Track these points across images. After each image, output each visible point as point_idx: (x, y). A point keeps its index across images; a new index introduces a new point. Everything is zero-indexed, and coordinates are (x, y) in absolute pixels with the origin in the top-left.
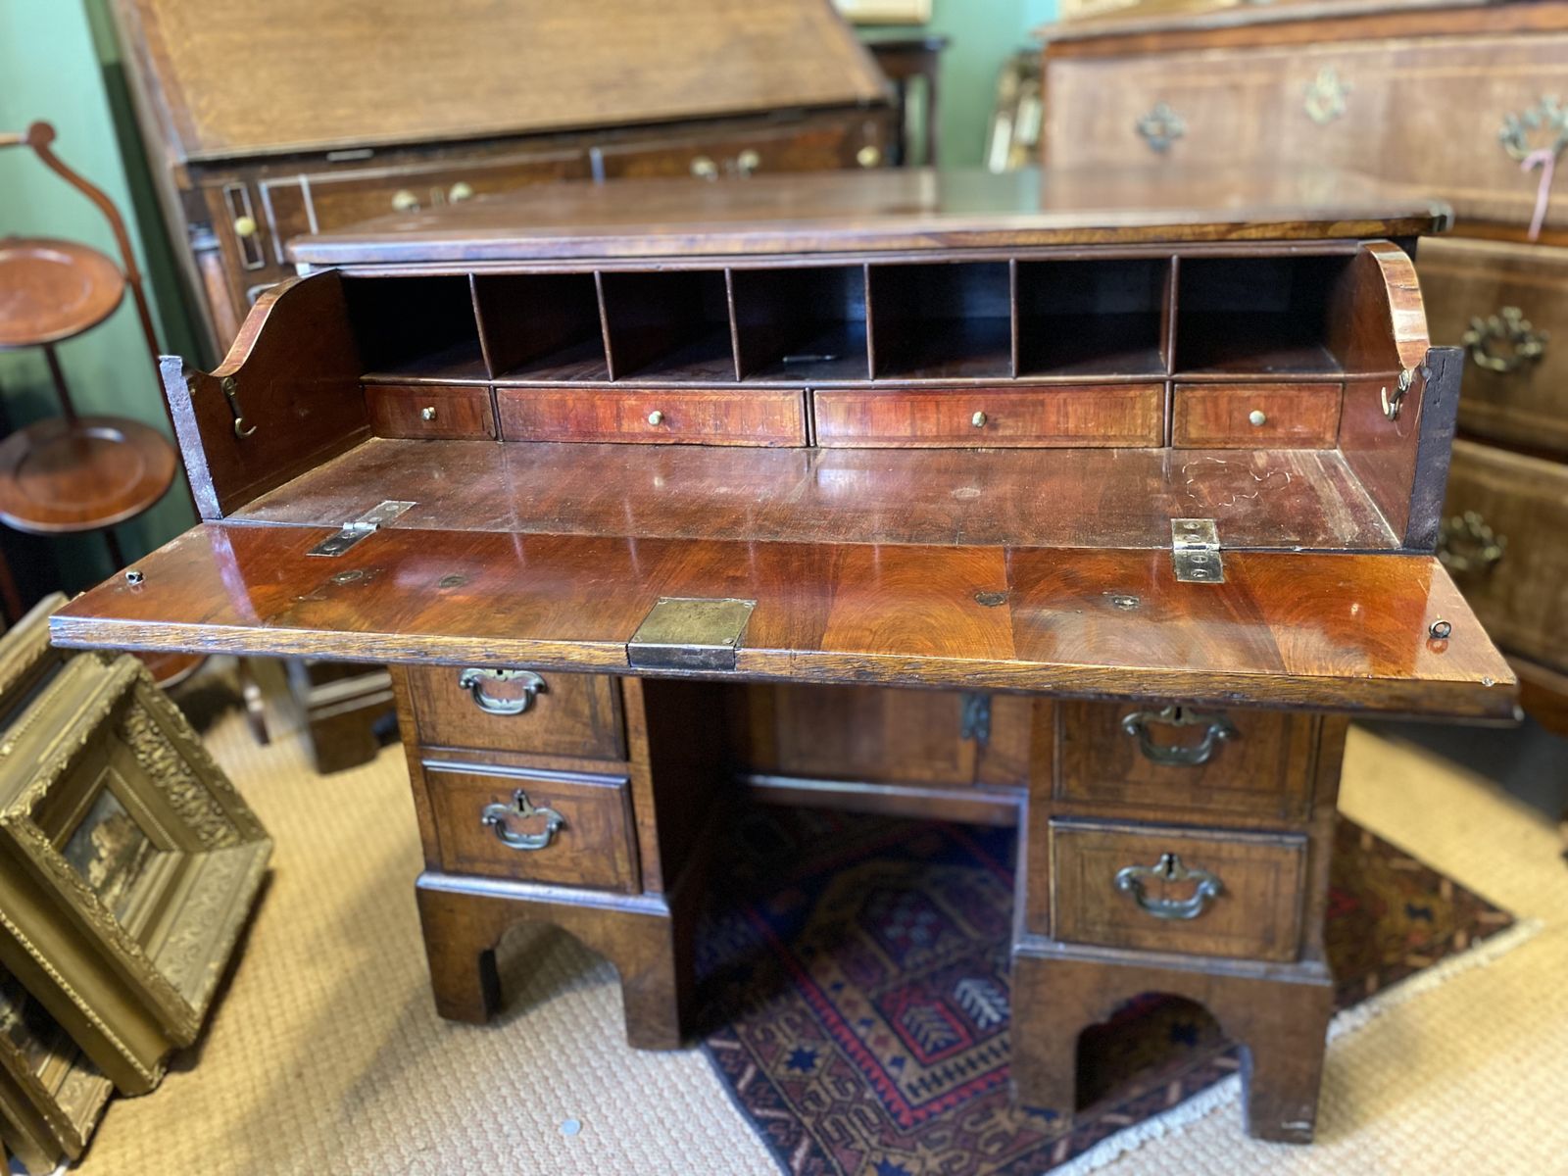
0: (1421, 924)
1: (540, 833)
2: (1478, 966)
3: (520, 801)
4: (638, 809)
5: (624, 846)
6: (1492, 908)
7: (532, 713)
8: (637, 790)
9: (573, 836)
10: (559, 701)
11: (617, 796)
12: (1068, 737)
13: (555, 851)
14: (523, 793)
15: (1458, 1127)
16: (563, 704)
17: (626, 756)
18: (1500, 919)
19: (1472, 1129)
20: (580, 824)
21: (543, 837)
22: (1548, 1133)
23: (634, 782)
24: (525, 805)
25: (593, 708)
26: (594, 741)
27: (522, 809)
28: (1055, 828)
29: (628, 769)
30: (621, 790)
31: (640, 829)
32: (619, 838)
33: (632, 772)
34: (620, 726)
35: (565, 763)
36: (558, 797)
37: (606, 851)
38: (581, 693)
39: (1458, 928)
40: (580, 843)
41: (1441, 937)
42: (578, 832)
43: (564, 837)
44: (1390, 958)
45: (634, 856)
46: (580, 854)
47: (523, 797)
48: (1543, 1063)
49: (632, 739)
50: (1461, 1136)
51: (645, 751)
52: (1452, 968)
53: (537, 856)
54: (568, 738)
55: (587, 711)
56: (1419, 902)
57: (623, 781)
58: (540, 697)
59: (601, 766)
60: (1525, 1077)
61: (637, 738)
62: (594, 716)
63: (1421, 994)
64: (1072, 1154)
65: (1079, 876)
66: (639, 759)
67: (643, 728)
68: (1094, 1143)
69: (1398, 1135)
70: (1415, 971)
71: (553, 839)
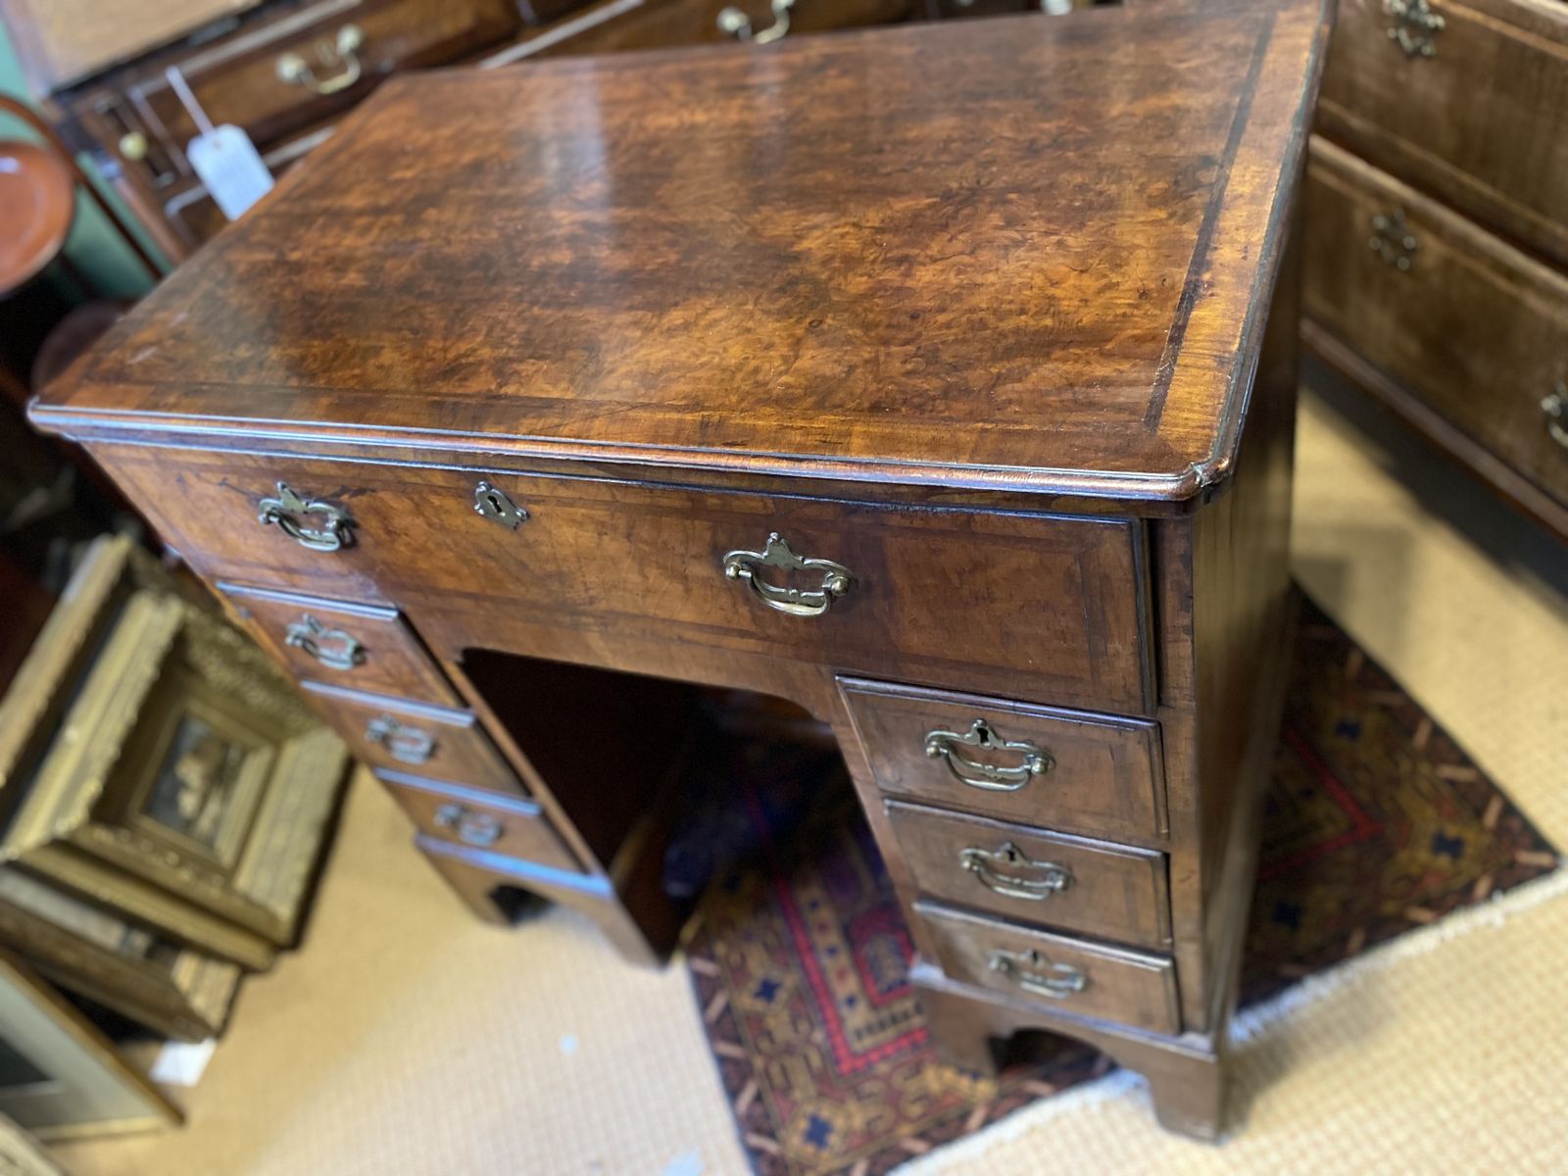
0: (1443, 861)
2: (1489, 925)
6: (1540, 844)
15: (1387, 1132)
18: (1544, 859)
19: (1400, 1135)
22: (1485, 1151)
39: (1485, 872)
41: (1459, 883)
44: (1390, 908)
48: (1515, 1062)
50: (1386, 1144)
52: (1458, 926)
56: (1452, 831)
60: (1487, 1076)
63: (1408, 962)
64: (988, 1121)
68: (1008, 1112)
69: (1319, 1136)
70: (1413, 926)
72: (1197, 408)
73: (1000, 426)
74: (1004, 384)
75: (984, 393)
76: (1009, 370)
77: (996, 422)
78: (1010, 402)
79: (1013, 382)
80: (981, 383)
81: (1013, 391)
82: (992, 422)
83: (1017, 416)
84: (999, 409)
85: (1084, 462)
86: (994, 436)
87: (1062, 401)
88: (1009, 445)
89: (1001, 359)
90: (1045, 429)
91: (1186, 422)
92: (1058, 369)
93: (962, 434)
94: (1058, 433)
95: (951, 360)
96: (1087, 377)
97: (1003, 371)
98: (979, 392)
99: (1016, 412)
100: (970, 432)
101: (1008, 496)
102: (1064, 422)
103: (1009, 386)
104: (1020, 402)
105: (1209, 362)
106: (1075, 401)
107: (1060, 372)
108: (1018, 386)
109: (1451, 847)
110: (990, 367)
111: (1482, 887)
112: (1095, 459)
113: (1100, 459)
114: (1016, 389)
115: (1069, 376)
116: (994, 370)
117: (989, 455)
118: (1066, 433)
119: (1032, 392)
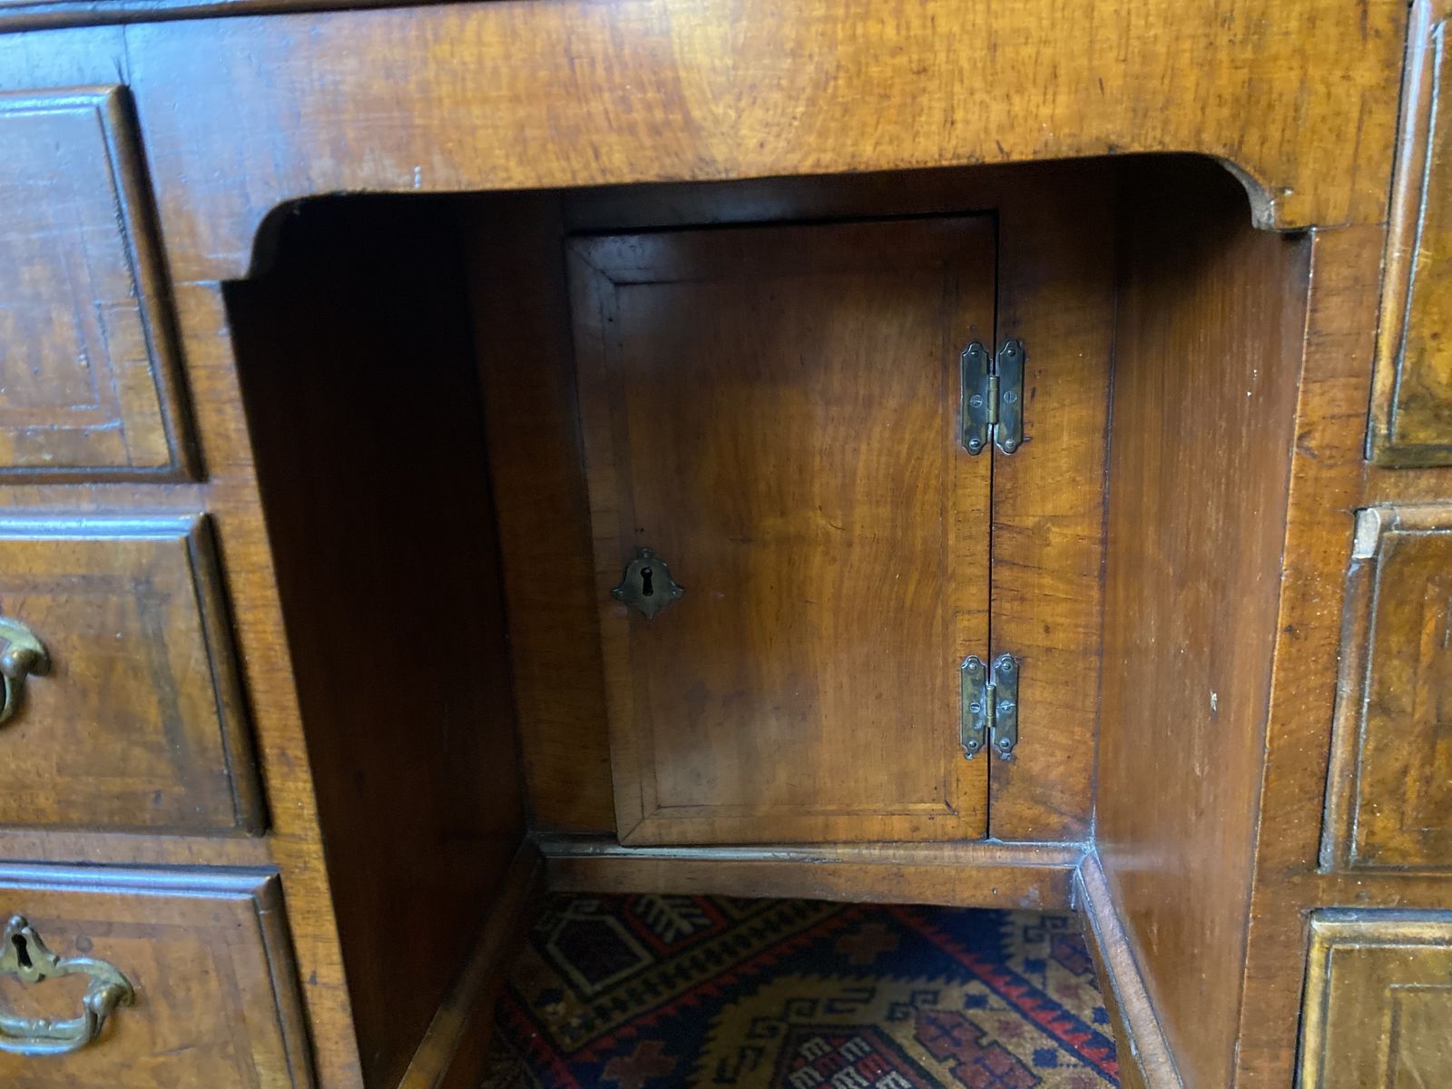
1: (75, 1016)
3: (20, 942)
4: (302, 947)
5: (272, 1037)
7: (21, 727)
8: (295, 902)
9: (152, 1019)
10: (84, 693)
11: (246, 917)
12: (1381, 707)
13: (107, 1056)
14: (24, 923)
16: (94, 699)
17: (264, 821)
20: (167, 993)
21: (76, 1027)
23: (286, 884)
24: (32, 950)
25: (169, 705)
26: (179, 790)
27: (24, 959)
28: (1332, 940)
29: (270, 854)
30: (254, 905)
31: (310, 992)
32: (260, 1018)
33: (280, 858)
34: (236, 746)
35: (119, 845)
36: (109, 928)
37: (231, 1049)
38: (135, 670)
40: (169, 1033)
42: (162, 1009)
43: (131, 1020)
45: (298, 1059)
46: (174, 1059)
47: (25, 931)
49: (275, 781)
51: (309, 808)
53: (72, 1067)
54: (115, 785)
55: (153, 714)
57: (261, 881)
58: (35, 683)
59: (205, 849)
61: (285, 777)
62: (172, 727)
65: (1383, 1058)
66: (296, 828)
67: (298, 750)
71: (100, 1031)
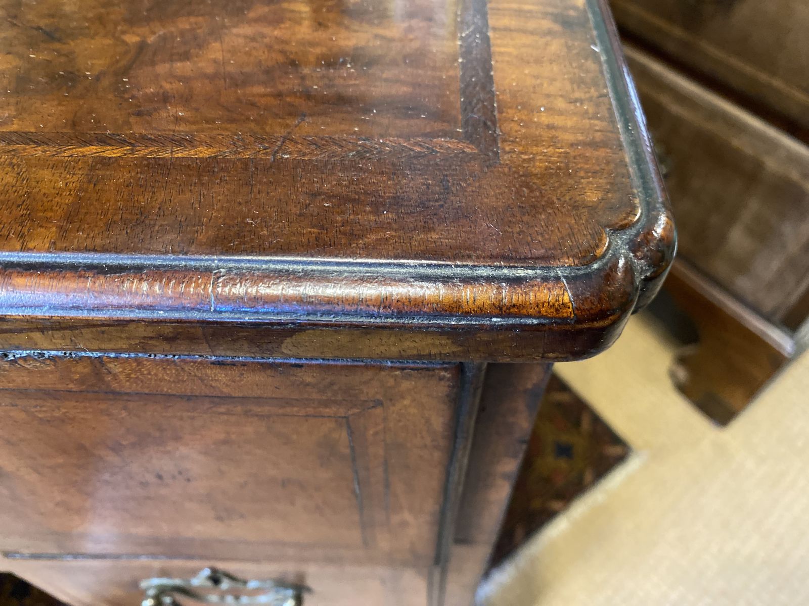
0: (563, 463)
18: (618, 450)
39: (588, 466)
52: (578, 508)
70: (552, 514)
72: (561, 104)
73: (143, 152)
74: (153, 63)
75: (106, 82)
76: (164, 38)
77: (132, 142)
78: (165, 99)
79: (172, 60)
80: (100, 64)
81: (173, 77)
82: (123, 142)
83: (182, 128)
84: (139, 114)
85: (353, 236)
86: (124, 176)
87: (279, 95)
88: (161, 196)
89: (148, 20)
90: (247, 155)
91: (553, 132)
92: (264, 36)
93: (46, 174)
94: (279, 165)
95: (43, 23)
96: (324, 50)
97: (151, 39)
98: (97, 78)
99: (178, 120)
100: (65, 166)
101: (167, 330)
102: (287, 139)
103: (162, 68)
104: (186, 99)
105: (547, 24)
106: (308, 95)
107: (267, 40)
108: (182, 67)
109: (564, 451)
110: (124, 32)
111: (588, 476)
112: (381, 227)
113: (389, 226)
114: (178, 72)
115: (287, 48)
116: (132, 39)
117: (109, 226)
118: (297, 164)
119: (212, 78)
